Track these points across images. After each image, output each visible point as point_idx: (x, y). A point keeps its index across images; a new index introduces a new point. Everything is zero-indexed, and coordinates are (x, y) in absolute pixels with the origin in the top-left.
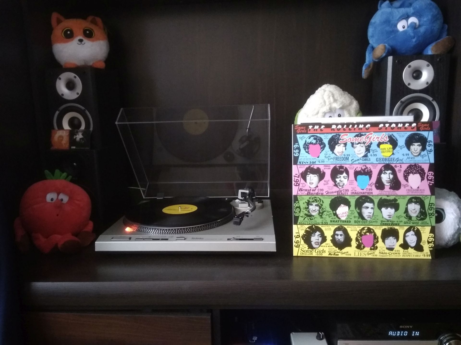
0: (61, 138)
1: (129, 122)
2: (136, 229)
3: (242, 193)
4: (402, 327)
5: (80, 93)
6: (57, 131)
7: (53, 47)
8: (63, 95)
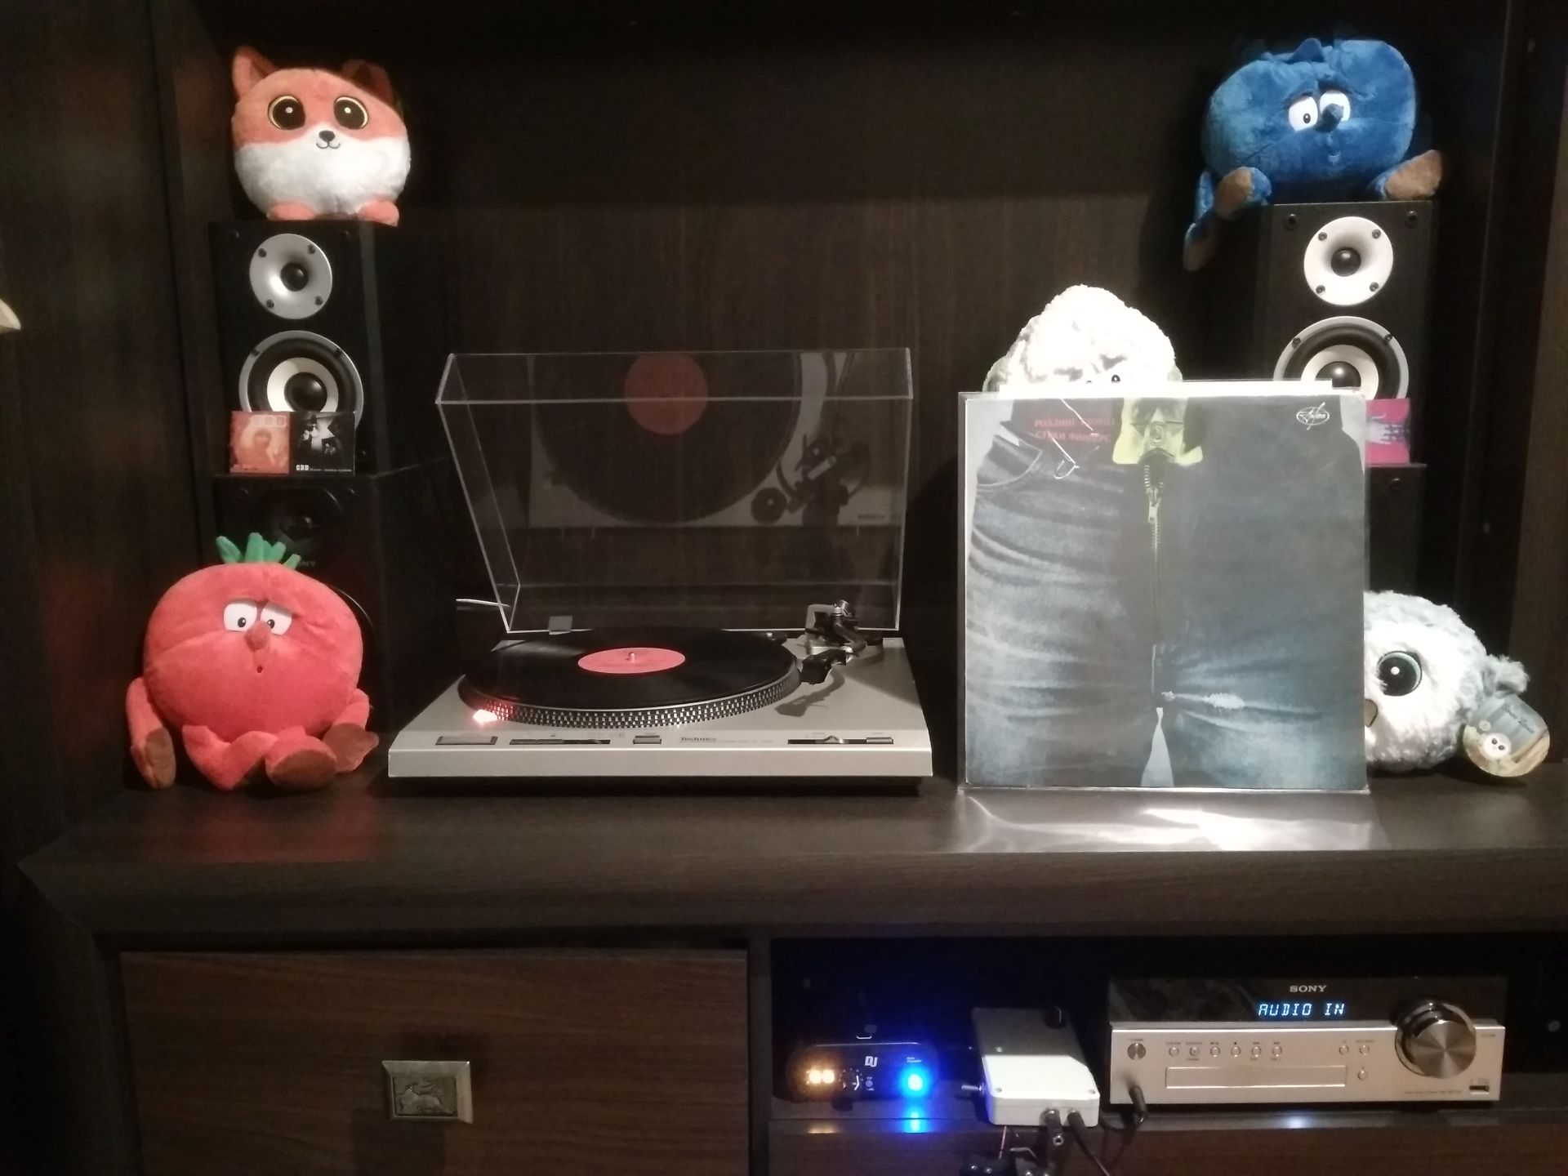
0: (265, 439)
4: (1297, 990)
5: (325, 298)
6: (252, 414)
7: (236, 154)
8: (270, 304)
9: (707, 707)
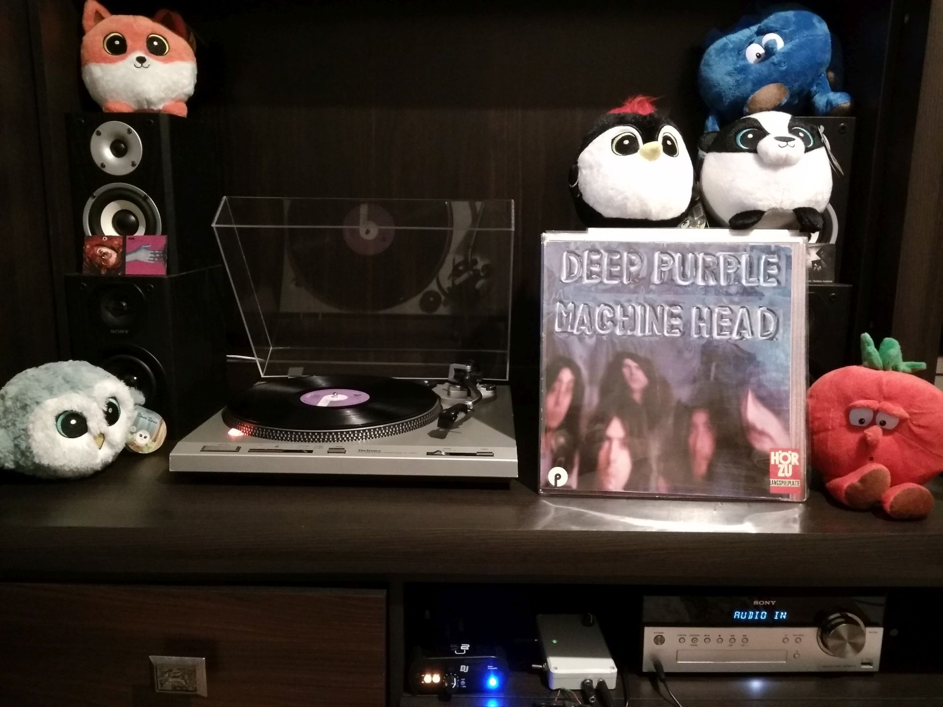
1: (236, 224)
2: (247, 432)
3: (457, 370)
5: (138, 162)
7: (82, 68)
8: (103, 166)
9: (377, 430)
